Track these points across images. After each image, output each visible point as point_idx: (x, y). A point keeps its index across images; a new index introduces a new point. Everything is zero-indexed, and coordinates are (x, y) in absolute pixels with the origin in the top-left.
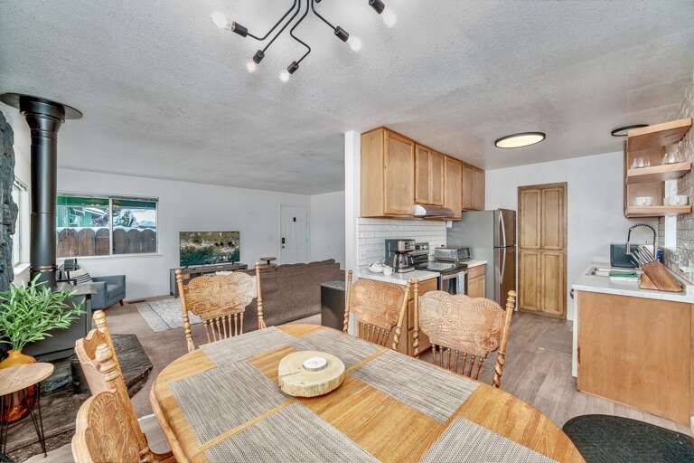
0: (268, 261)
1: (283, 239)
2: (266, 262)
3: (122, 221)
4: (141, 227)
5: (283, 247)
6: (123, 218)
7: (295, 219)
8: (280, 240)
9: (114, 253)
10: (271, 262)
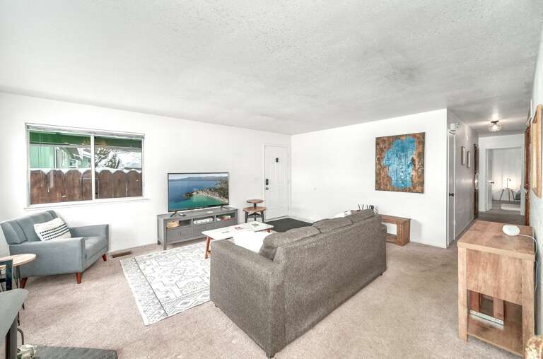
0: (255, 205)
1: (267, 180)
2: (252, 205)
3: (110, 163)
4: (127, 168)
5: (267, 189)
6: (111, 161)
7: (277, 160)
8: (264, 182)
9: (97, 198)
10: (258, 205)
